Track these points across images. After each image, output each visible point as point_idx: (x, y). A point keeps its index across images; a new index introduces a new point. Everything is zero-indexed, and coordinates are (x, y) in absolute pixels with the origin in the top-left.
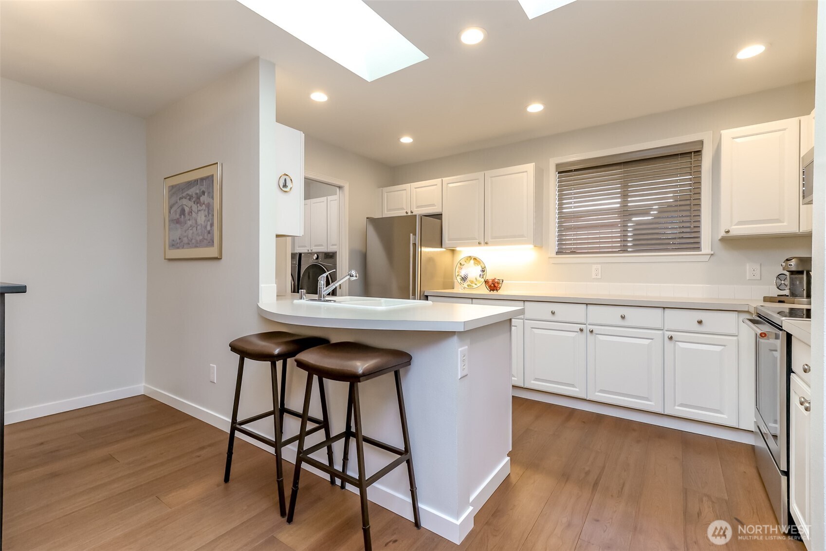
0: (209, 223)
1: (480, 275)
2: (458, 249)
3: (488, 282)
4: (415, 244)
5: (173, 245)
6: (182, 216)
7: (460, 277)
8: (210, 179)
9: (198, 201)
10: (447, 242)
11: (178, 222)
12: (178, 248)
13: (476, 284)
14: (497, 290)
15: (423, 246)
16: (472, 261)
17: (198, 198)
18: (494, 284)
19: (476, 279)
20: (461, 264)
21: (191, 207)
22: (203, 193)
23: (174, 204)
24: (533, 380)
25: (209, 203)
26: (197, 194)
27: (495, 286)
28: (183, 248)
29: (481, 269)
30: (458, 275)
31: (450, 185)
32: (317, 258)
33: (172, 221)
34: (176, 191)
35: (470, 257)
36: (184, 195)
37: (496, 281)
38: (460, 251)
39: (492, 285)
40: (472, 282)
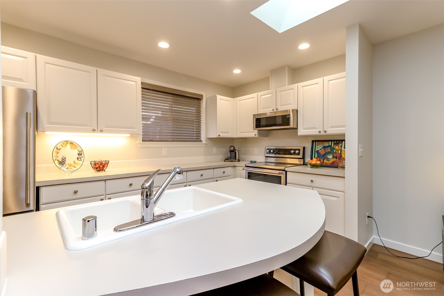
1: (78, 158)
7: (58, 162)
10: (46, 125)
13: (74, 167)
16: (69, 146)
19: (74, 162)
20: (57, 148)
27: (103, 167)
29: (77, 152)
30: (55, 159)
35: (67, 142)
39: (101, 166)
40: (70, 165)
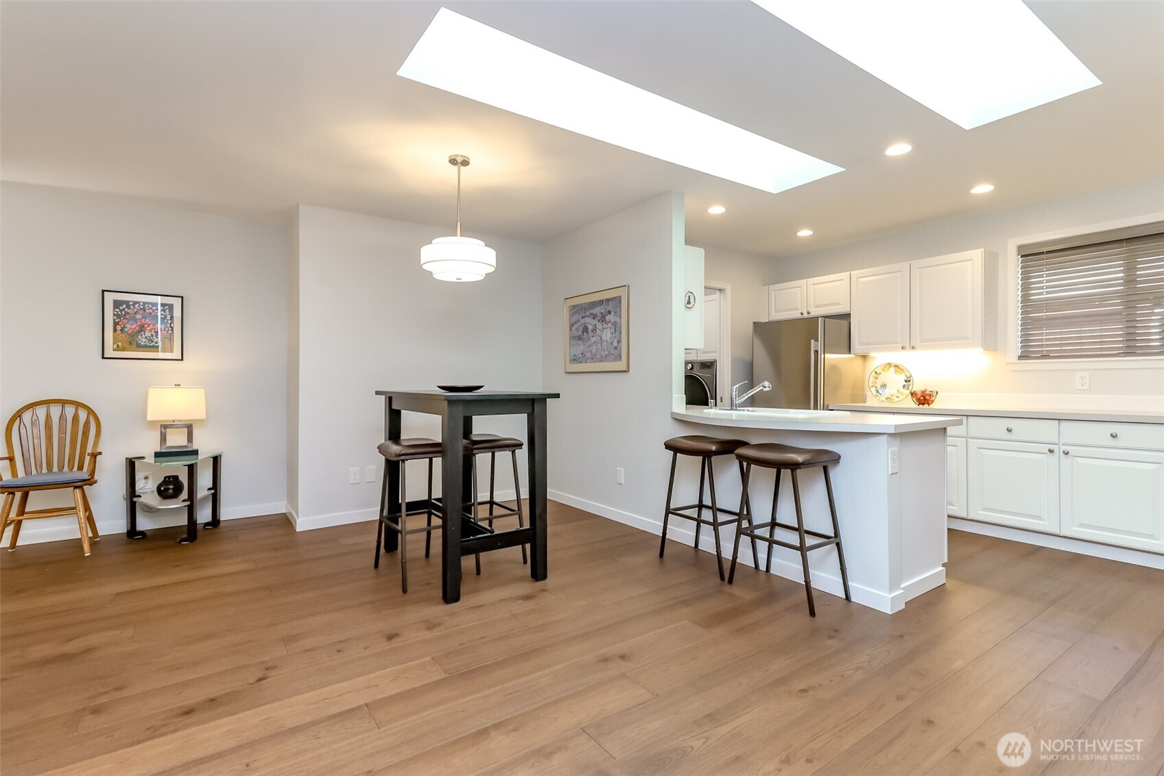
0: (616, 340)
1: (904, 386)
2: (872, 354)
3: (916, 394)
4: (816, 352)
5: (574, 360)
6: (585, 334)
7: (876, 389)
8: (618, 300)
9: (603, 319)
10: (857, 347)
11: (580, 338)
12: (581, 362)
13: (897, 397)
14: (929, 404)
15: (827, 353)
16: (892, 369)
17: (603, 317)
18: (924, 397)
19: (898, 391)
20: (876, 372)
21: (595, 325)
22: (609, 312)
23: (575, 323)
24: (981, 510)
25: (615, 322)
26: (602, 313)
27: (925, 399)
28: (586, 362)
29: (904, 378)
30: (872, 386)
31: (861, 280)
32: (692, 369)
33: (572, 338)
34: (576, 310)
35: (889, 364)
36: (587, 314)
37: (927, 392)
38: (874, 358)
39: (922, 398)
40: (892, 394)
